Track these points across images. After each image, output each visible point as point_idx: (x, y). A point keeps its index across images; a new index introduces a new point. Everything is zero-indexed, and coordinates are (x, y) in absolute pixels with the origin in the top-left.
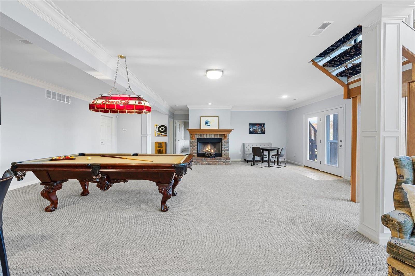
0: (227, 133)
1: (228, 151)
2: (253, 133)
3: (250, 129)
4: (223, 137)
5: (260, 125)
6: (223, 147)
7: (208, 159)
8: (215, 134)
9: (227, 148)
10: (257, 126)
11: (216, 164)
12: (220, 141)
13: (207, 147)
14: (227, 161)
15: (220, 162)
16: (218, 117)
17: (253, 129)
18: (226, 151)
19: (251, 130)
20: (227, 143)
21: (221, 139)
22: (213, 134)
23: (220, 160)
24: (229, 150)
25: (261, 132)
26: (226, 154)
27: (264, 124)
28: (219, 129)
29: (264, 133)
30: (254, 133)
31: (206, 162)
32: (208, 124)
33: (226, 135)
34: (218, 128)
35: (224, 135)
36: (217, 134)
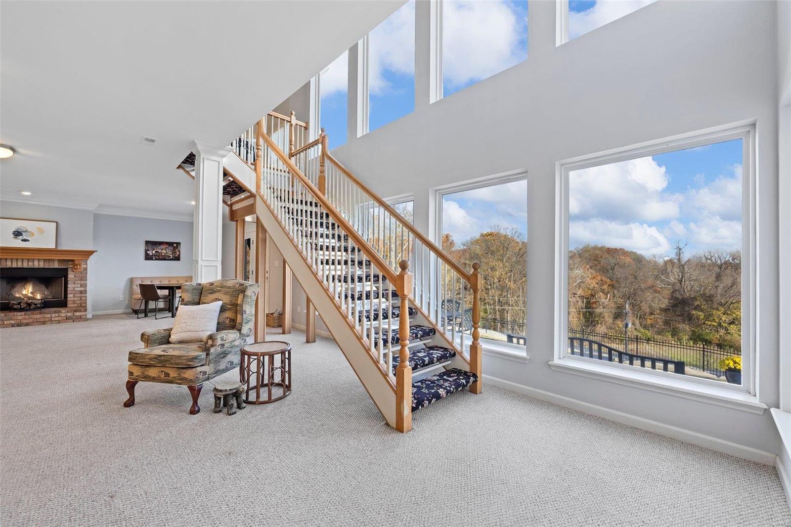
0: (81, 258)
1: (84, 295)
2: (154, 258)
3: (146, 251)
4: (71, 266)
5: (170, 244)
6: (70, 286)
7: (19, 314)
8: (44, 260)
9: (82, 289)
10: (163, 247)
11: (44, 323)
12: (63, 274)
13: (25, 289)
14: (77, 314)
15: (56, 319)
16: (57, 223)
17: (154, 252)
18: (78, 295)
19: (149, 252)
20: (83, 277)
21: (66, 269)
22: (39, 260)
23: (57, 315)
24: (86, 293)
25: (171, 258)
26: (78, 302)
27: (178, 244)
28: (59, 248)
29: (177, 258)
30: (156, 259)
31: (12, 322)
32: (24, 238)
33: (76, 262)
34: (54, 247)
35: (73, 261)
36: (53, 260)
